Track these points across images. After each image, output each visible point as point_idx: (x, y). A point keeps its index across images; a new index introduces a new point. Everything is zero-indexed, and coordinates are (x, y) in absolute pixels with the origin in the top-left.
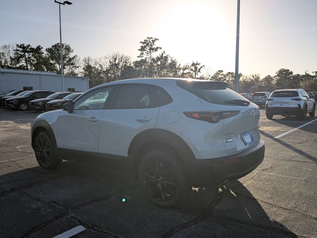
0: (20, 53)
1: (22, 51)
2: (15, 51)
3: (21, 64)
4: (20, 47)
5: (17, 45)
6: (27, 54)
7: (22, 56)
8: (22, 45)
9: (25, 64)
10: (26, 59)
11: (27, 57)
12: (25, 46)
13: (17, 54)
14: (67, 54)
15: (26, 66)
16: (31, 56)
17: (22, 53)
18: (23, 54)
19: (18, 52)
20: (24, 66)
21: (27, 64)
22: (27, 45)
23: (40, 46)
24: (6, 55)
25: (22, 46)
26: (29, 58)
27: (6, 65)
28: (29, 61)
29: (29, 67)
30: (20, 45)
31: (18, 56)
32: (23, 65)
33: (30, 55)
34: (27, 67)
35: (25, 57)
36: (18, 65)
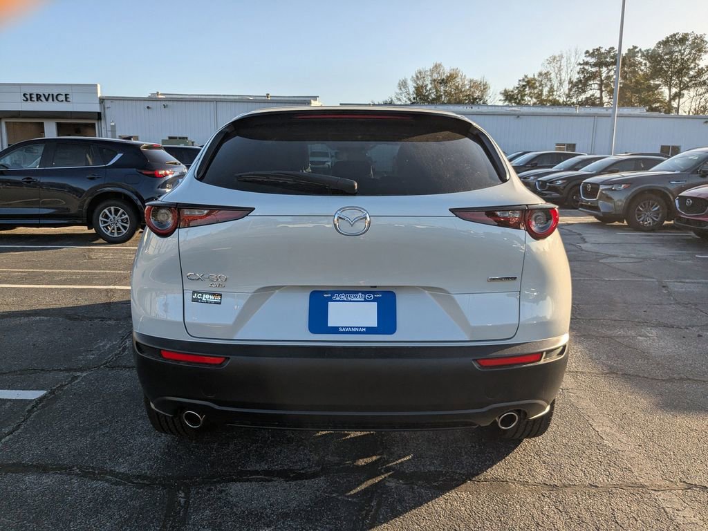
0: (590, 69)
1: (595, 65)
2: (580, 67)
3: (588, 94)
4: (592, 55)
5: (587, 52)
6: (604, 69)
7: (593, 76)
8: (597, 50)
9: (598, 94)
10: (601, 81)
11: (604, 75)
12: (603, 51)
13: (583, 72)
14: (695, 59)
15: (598, 98)
16: (612, 73)
17: (594, 70)
18: (597, 71)
19: (586, 67)
20: (596, 98)
21: (602, 92)
22: (608, 49)
23: (635, 48)
24: (553, 76)
25: (596, 53)
26: (608, 78)
27: (551, 98)
28: (607, 85)
29: (605, 99)
30: (591, 51)
31: (585, 76)
32: (593, 95)
33: (610, 70)
34: (601, 98)
35: (601, 76)
36: (583, 97)
